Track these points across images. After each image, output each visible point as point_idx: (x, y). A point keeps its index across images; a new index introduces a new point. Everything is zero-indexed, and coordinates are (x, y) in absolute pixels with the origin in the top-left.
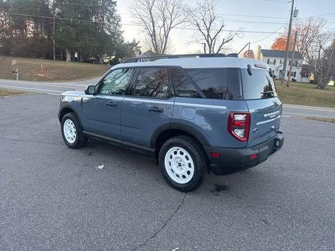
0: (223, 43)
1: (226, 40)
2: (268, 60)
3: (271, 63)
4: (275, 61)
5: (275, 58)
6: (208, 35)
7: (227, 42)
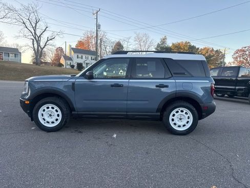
0: (48, 41)
1: (50, 38)
2: (78, 56)
3: (80, 58)
4: (82, 56)
5: (82, 55)
6: (35, 33)
7: (51, 40)
